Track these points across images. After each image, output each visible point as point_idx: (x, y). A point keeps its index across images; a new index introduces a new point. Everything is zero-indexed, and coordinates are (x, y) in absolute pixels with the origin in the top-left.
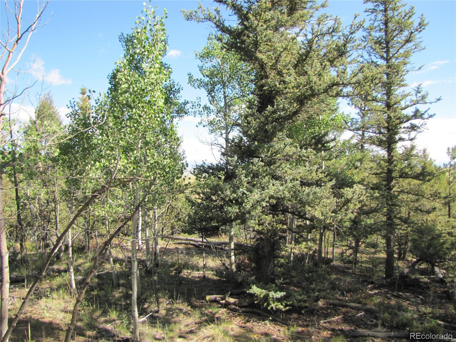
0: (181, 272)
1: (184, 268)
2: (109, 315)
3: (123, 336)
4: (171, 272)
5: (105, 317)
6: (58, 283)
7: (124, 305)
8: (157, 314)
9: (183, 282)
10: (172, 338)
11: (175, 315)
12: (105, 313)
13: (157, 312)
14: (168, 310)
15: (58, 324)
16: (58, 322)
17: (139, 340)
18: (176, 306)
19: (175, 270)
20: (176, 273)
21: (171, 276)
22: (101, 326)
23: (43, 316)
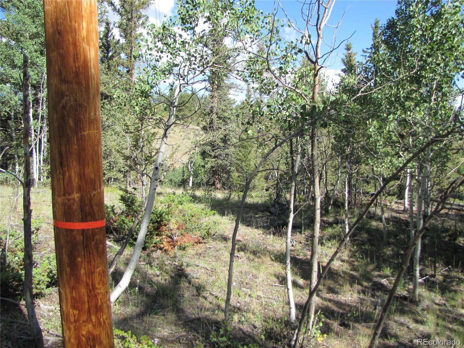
0: (456, 240)
1: (460, 236)
2: (383, 271)
3: (399, 293)
4: (444, 237)
5: (379, 272)
6: (330, 233)
7: (397, 264)
8: (432, 279)
9: (460, 250)
10: (455, 306)
11: (454, 283)
12: (379, 268)
13: (433, 276)
14: (445, 277)
15: (336, 270)
16: (336, 269)
17: (417, 300)
18: (454, 274)
19: (448, 236)
20: (450, 240)
21: (445, 242)
22: (376, 279)
23: (322, 260)
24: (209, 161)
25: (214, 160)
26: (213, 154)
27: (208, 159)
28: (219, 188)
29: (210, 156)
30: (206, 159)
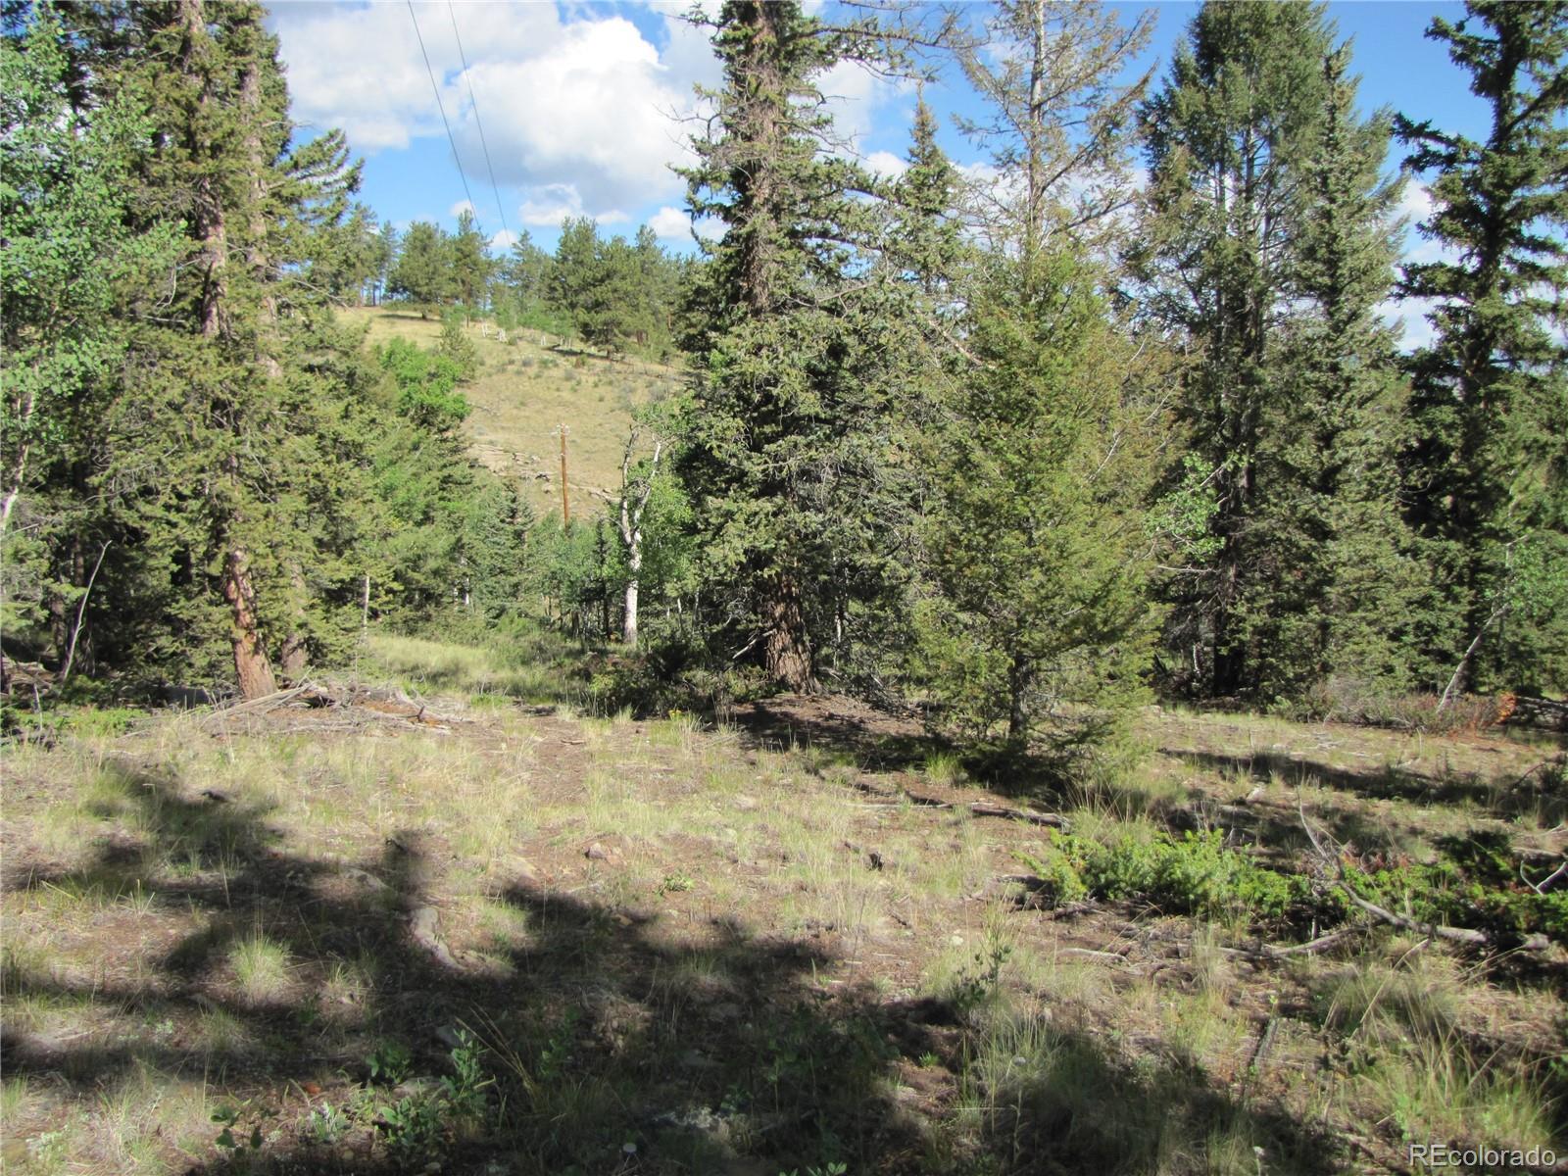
24: (729, 515)
25: (766, 505)
26: (755, 467)
27: (727, 504)
28: (792, 679)
29: (740, 478)
30: (712, 502)
